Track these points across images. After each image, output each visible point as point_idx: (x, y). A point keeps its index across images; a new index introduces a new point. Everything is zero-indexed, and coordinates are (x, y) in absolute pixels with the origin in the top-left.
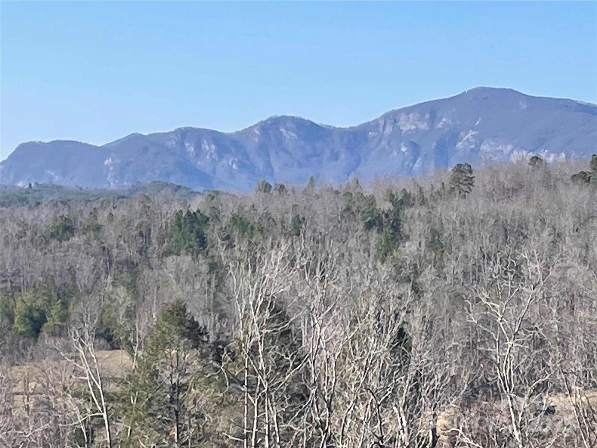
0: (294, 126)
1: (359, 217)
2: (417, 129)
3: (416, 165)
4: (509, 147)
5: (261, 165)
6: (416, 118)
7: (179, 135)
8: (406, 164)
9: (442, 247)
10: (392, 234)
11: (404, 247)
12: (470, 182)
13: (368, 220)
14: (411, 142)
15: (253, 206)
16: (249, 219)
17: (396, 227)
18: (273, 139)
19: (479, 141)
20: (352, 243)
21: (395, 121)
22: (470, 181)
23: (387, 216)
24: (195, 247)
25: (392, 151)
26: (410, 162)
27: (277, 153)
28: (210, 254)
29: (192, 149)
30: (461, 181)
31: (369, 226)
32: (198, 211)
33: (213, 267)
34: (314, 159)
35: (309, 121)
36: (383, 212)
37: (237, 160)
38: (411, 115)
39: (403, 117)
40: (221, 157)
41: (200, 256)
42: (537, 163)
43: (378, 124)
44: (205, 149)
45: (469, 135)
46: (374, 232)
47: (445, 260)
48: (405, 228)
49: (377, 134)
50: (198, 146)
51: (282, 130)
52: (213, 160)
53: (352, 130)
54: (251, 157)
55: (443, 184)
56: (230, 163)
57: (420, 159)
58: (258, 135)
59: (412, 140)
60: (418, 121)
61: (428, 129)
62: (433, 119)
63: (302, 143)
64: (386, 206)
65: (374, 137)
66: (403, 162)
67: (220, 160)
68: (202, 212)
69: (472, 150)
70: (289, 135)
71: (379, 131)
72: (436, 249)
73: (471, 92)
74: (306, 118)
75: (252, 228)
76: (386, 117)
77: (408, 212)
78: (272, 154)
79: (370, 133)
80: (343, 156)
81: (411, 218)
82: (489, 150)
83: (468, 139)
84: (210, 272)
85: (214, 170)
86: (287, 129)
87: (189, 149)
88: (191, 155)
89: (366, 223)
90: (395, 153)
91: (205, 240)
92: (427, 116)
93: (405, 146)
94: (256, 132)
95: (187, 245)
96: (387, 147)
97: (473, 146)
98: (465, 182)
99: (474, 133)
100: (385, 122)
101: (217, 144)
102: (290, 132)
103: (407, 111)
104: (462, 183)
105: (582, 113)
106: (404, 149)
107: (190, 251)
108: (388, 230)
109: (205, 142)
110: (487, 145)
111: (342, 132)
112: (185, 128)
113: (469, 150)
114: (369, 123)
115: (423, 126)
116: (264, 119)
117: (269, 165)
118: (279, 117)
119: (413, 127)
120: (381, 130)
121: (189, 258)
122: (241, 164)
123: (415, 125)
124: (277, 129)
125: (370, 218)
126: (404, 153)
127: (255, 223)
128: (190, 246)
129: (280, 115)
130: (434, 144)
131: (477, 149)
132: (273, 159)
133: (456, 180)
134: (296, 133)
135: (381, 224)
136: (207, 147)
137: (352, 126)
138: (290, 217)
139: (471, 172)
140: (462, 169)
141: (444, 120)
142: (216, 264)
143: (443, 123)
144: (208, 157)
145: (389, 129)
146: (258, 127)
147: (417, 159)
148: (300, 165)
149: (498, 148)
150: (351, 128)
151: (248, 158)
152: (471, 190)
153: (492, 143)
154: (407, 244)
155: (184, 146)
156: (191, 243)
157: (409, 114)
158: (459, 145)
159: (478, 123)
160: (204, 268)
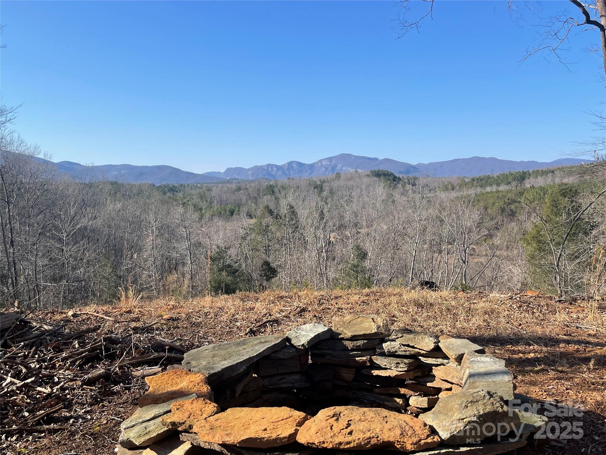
0: (296, 163)
1: (312, 186)
3: (327, 173)
4: (350, 168)
5: (288, 173)
6: (326, 161)
7: (267, 166)
8: (324, 173)
9: (333, 193)
15: (286, 183)
16: (285, 186)
17: (321, 188)
18: (291, 166)
19: (342, 167)
20: (310, 192)
21: (321, 162)
22: (340, 177)
23: (319, 185)
25: (321, 169)
28: (275, 195)
31: (315, 188)
32: (272, 184)
33: (276, 198)
34: (301, 172)
39: (323, 161)
40: (278, 171)
41: (273, 196)
42: (357, 172)
43: (317, 163)
45: (340, 165)
46: (316, 189)
47: (334, 196)
48: (324, 188)
49: (317, 165)
50: (272, 169)
51: (293, 164)
54: (285, 171)
55: (333, 177)
56: (280, 173)
57: (327, 171)
58: (287, 166)
59: (326, 167)
62: (331, 162)
63: (298, 167)
64: (319, 183)
72: (331, 194)
73: (340, 154)
74: (299, 161)
75: (286, 189)
76: (319, 161)
77: (324, 184)
78: (291, 170)
79: (315, 165)
80: (308, 171)
81: (325, 186)
82: (345, 169)
85: (276, 174)
88: (270, 171)
91: (274, 192)
92: (329, 161)
93: (324, 168)
95: (269, 193)
96: (319, 169)
98: (338, 177)
101: (277, 168)
102: (295, 165)
103: (324, 159)
105: (368, 160)
107: (270, 195)
108: (320, 189)
109: (274, 167)
111: (308, 165)
112: (269, 164)
113: (340, 169)
114: (315, 162)
115: (328, 163)
116: (289, 162)
118: (292, 161)
119: (326, 163)
122: (283, 173)
125: (315, 186)
126: (324, 170)
130: (331, 168)
131: (342, 169)
132: (291, 172)
133: (336, 176)
134: (297, 165)
135: (318, 187)
136: (274, 169)
137: (310, 163)
138: (295, 186)
139: (340, 174)
140: (338, 174)
143: (334, 162)
144: (275, 171)
145: (320, 164)
146: (287, 164)
148: (298, 173)
149: (347, 169)
152: (340, 179)
153: (345, 167)
154: (324, 192)
155: (269, 168)
158: (337, 168)
159: (342, 162)
160: (274, 199)
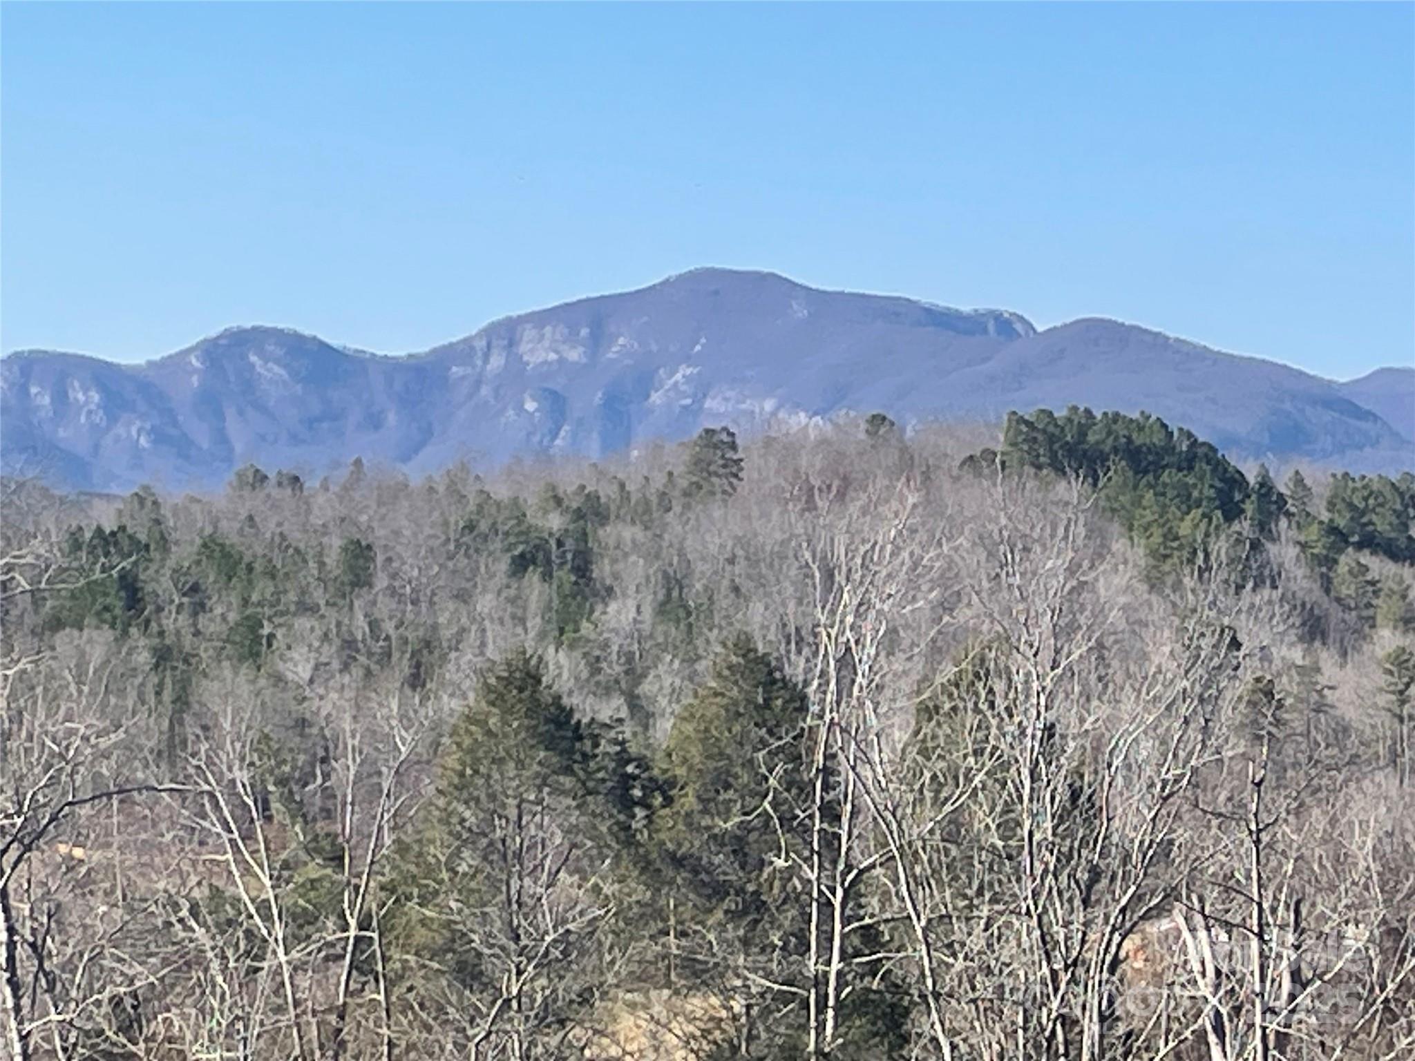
0: (280, 352)
1: (496, 545)
2: (562, 361)
3: (558, 442)
4: (769, 405)
5: (204, 439)
6: (558, 337)
7: (16, 369)
8: (536, 439)
9: (689, 614)
10: (576, 583)
11: (604, 613)
12: (734, 470)
13: (516, 553)
14: (546, 390)
15: (251, 518)
16: (242, 549)
17: (582, 569)
18: (232, 379)
19: (702, 389)
20: (485, 603)
21: (512, 344)
23: (560, 544)
24: (118, 611)
25: (504, 409)
26: (543, 436)
27: (241, 413)
28: (154, 627)
29: (47, 400)
30: (712, 468)
31: (521, 564)
32: (122, 528)
33: (162, 656)
34: (325, 425)
35: (314, 338)
36: (551, 534)
37: (148, 426)
38: (548, 330)
39: (529, 333)
40: (113, 419)
41: (133, 631)
42: (882, 431)
43: (472, 348)
44: (76, 400)
45: (678, 376)
46: (533, 577)
47: (700, 642)
48: (602, 570)
49: (469, 370)
50: (61, 396)
51: (253, 358)
52: (94, 427)
53: (413, 361)
54: (181, 418)
55: (670, 474)
56: (134, 433)
57: (566, 427)
58: (195, 371)
59: (550, 385)
60: (564, 342)
61: (584, 360)
62: (598, 340)
63: (299, 388)
64: (555, 522)
65: (463, 378)
66: (529, 434)
67: (108, 429)
68: (130, 531)
69: (685, 407)
70: (269, 370)
71: (474, 367)
72: (678, 621)
73: (681, 278)
74: (307, 332)
75: (250, 568)
76: (491, 332)
78: (230, 413)
79: (454, 369)
80: (391, 418)
81: (617, 547)
82: (722, 410)
83: (676, 383)
84: (157, 666)
85: (97, 447)
86: (266, 359)
87: (38, 401)
88: (42, 414)
89: (513, 558)
90: (511, 413)
91: (140, 595)
92: (584, 332)
93: (534, 399)
94: (194, 361)
95: (98, 607)
96: (492, 402)
97: (688, 401)
98: (722, 471)
99: (689, 371)
100: (489, 346)
101: (103, 388)
102: (270, 365)
103: (540, 319)
104: (717, 474)
105: (931, 329)
106: (530, 406)
107: (104, 621)
108: (565, 576)
109: (76, 384)
110: (719, 399)
111: (391, 366)
112: (31, 352)
113: (677, 410)
114: (451, 345)
115: (575, 355)
116: (213, 333)
117: (222, 438)
118: (245, 331)
119: (553, 356)
120: (479, 363)
121: (107, 634)
122: (159, 437)
123: (557, 352)
124: (243, 357)
125: (520, 548)
126: (532, 414)
127: (255, 556)
128: (106, 609)
129: (248, 325)
130: (600, 394)
131: (695, 407)
132: (233, 425)
133: (700, 465)
134: (285, 367)
135: (549, 562)
136: (81, 397)
137: (414, 351)
138: (335, 543)
139: (733, 447)
140: (715, 439)
141: (621, 341)
142: (169, 649)
143: (620, 345)
144: (83, 419)
145: (497, 361)
146: (198, 353)
147: (559, 429)
148: (295, 439)
149: (743, 406)
150: (410, 356)
151: (175, 423)
152: (734, 489)
153: (729, 394)
154: (613, 607)
155: (28, 394)
156: (108, 600)
157: (543, 327)
158: (656, 398)
159: (698, 348)
160: (143, 658)
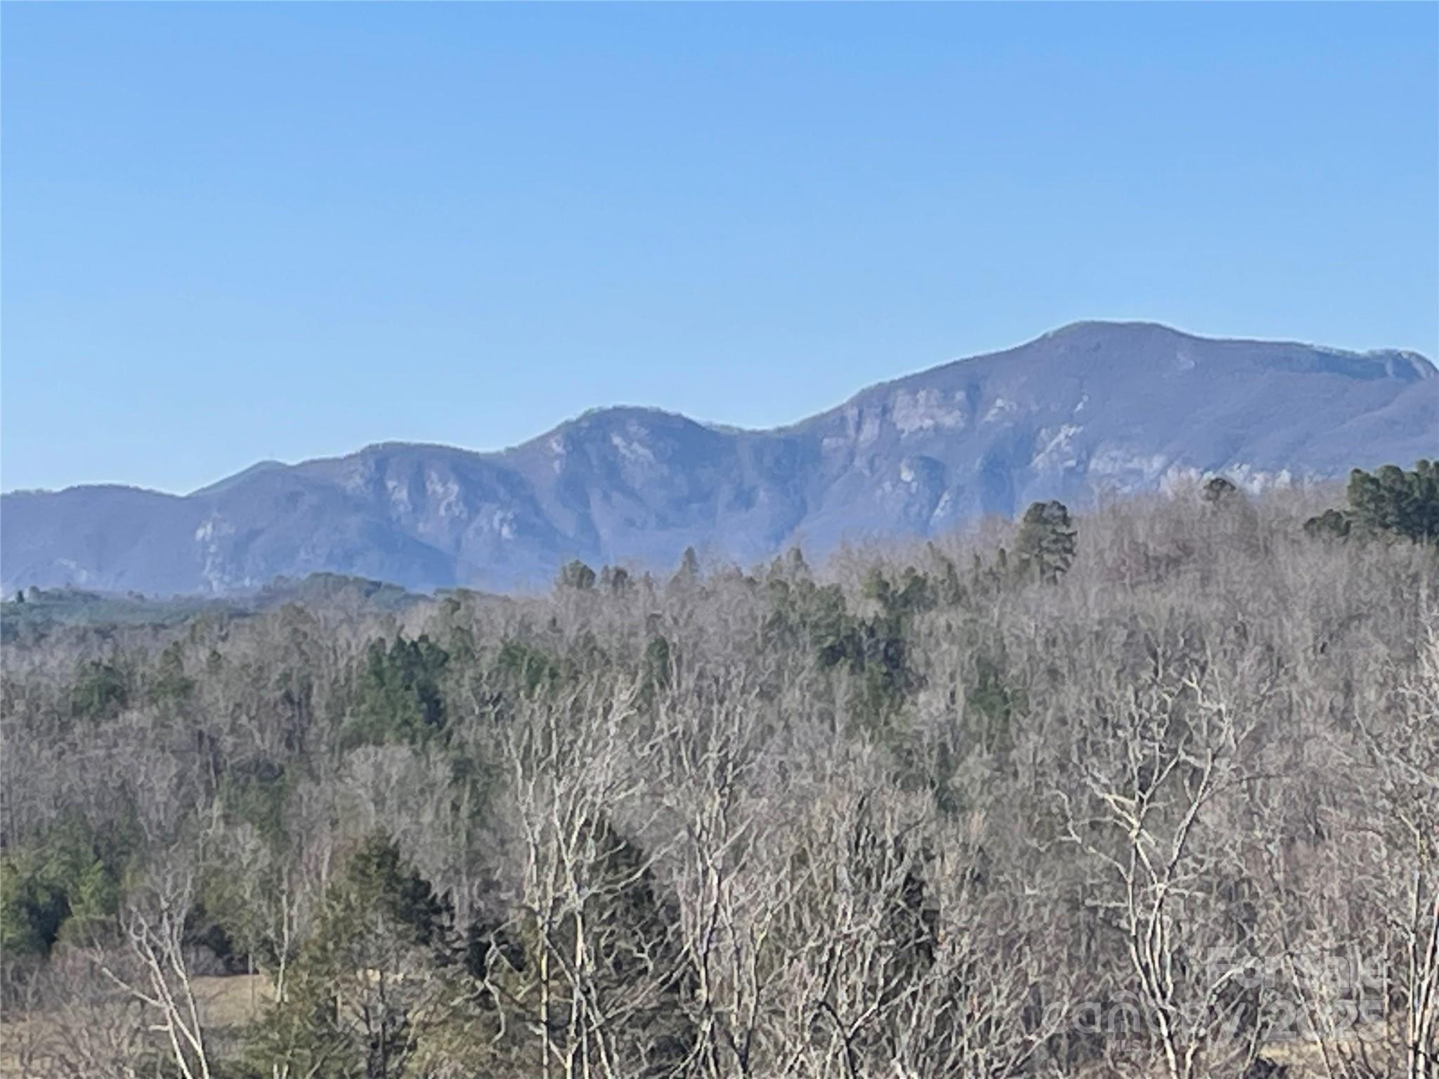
0: (644, 432)
1: (806, 636)
2: (937, 428)
3: (938, 511)
4: (1158, 462)
5: (569, 527)
6: (933, 402)
7: (372, 463)
8: (914, 510)
9: (1005, 700)
10: (887, 674)
11: (914, 704)
12: (1068, 545)
13: (826, 645)
14: (922, 458)
15: (554, 621)
16: (545, 653)
17: (894, 657)
18: (595, 462)
19: (1087, 449)
20: (791, 699)
21: (885, 411)
22: (1066, 545)
23: (872, 632)
24: (418, 725)
25: (880, 482)
26: (922, 507)
27: (606, 497)
28: (455, 739)
29: (403, 494)
30: (1044, 544)
31: (831, 656)
32: (424, 638)
33: (462, 769)
34: (695, 507)
35: (679, 417)
36: (863, 623)
37: (510, 516)
38: (922, 394)
39: (902, 398)
40: (474, 510)
41: (431, 743)
42: (1223, 495)
43: (843, 419)
44: (434, 492)
45: (1062, 436)
46: (842, 670)
47: (1013, 730)
48: (916, 658)
49: (841, 441)
50: (418, 487)
51: (617, 440)
52: (455, 521)
53: (783, 436)
54: (544, 506)
55: (1002, 551)
56: (496, 524)
57: (946, 497)
58: (558, 456)
59: (927, 453)
60: (939, 407)
61: (962, 425)
62: (975, 401)
63: (665, 470)
64: (871, 609)
65: (835, 450)
66: (907, 506)
67: (470, 519)
68: (432, 640)
69: (1070, 470)
70: (633, 452)
71: (846, 437)
72: (993, 707)
73: (1059, 334)
74: (671, 409)
75: (553, 675)
76: (863, 400)
77: (919, 622)
78: (595, 497)
79: (826, 441)
80: (762, 496)
81: (930, 634)
82: (1109, 471)
83: (1059, 445)
84: (456, 780)
85: (458, 542)
86: (629, 440)
87: (396, 496)
88: (401, 508)
89: (823, 651)
90: (887, 486)
91: (442, 705)
92: (960, 396)
93: (910, 467)
94: (554, 445)
95: (398, 720)
96: (867, 473)
97: (1072, 463)
98: (1053, 547)
99: (1072, 431)
100: (860, 413)
101: (463, 479)
102: (635, 446)
103: (913, 384)
104: (1048, 550)
105: (1325, 374)
106: (907, 476)
107: (405, 736)
108: (875, 665)
109: (434, 476)
110: (1106, 458)
111: (760, 441)
112: (385, 445)
113: (1062, 473)
114: (823, 416)
115: (951, 420)
116: (573, 417)
117: (587, 525)
118: (608, 411)
119: (928, 423)
120: (851, 432)
121: (405, 751)
122: (523, 527)
123: (932, 418)
124: (606, 439)
125: (830, 640)
126: (909, 484)
127: (558, 661)
128: (406, 722)
129: (609, 405)
130: (979, 461)
131: (1081, 469)
132: (597, 509)
133: (1030, 541)
134: (650, 447)
135: (860, 652)
136: (440, 489)
137: (782, 424)
138: (643, 642)
139: (1066, 520)
140: (1045, 514)
141: (999, 403)
142: (470, 761)
143: (999, 407)
144: (442, 512)
145: (870, 429)
146: (559, 437)
147: (939, 497)
148: (663, 522)
149: (1130, 466)
150: (780, 430)
151: (538, 512)
152: (1068, 565)
153: (1114, 453)
154: (922, 697)
155: (384, 487)
156: (408, 715)
157: (916, 392)
158: (1039, 461)
159: (1080, 406)
160: (442, 772)
